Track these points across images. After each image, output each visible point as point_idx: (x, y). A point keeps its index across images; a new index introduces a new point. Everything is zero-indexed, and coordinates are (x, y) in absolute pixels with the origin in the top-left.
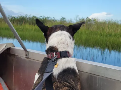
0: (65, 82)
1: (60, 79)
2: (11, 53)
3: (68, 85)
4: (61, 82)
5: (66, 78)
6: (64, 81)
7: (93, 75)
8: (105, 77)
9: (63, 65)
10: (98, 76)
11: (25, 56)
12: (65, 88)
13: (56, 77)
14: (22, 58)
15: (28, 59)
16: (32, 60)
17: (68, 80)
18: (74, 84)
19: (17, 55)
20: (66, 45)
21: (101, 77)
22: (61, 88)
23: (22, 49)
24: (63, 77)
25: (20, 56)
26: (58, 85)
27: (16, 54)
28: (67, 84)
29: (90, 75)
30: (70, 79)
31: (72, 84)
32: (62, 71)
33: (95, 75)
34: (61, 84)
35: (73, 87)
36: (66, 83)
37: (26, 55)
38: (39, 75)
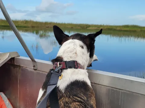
0: (74, 97)
1: (68, 93)
2: (15, 64)
3: (78, 100)
4: (70, 97)
5: (75, 92)
6: (73, 95)
7: (115, 89)
8: (129, 91)
9: (70, 77)
10: (120, 91)
11: (33, 68)
12: (75, 104)
13: (63, 92)
14: (29, 70)
15: (36, 71)
16: (41, 72)
17: (78, 95)
18: (85, 98)
19: (22, 67)
20: (74, 54)
21: (125, 91)
22: (71, 103)
23: (29, 59)
24: (71, 91)
25: (27, 67)
26: (67, 101)
27: (22, 65)
28: (78, 98)
29: (111, 89)
30: (80, 92)
31: (83, 98)
32: (70, 84)
33: (117, 89)
34: (70, 100)
35: (84, 102)
36: (76, 98)
37: (34, 66)
38: (44, 91)
